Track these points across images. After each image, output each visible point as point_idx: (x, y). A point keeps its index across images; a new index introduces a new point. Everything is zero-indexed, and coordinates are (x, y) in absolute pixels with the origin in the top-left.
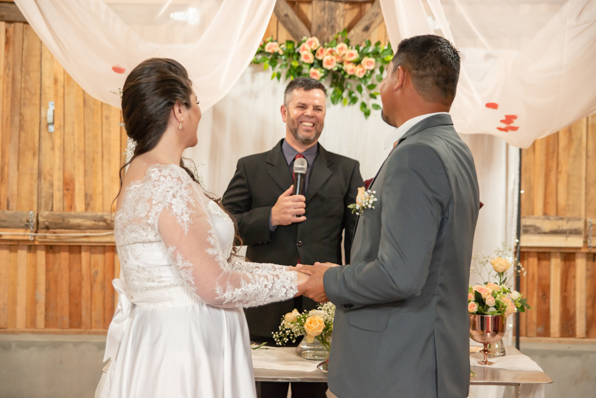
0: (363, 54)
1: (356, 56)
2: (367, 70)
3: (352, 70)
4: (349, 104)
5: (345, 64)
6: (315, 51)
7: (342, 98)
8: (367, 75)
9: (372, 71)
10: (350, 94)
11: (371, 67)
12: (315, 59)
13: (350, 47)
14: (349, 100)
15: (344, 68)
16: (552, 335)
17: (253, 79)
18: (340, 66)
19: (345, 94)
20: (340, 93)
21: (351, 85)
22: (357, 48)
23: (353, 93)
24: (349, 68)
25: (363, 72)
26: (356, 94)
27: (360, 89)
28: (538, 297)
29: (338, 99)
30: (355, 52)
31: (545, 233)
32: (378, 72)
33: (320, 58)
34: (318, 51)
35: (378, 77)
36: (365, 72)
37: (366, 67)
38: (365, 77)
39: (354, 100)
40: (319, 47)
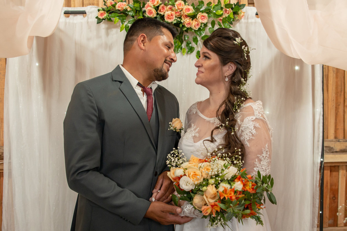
0: (197, 10)
1: (192, 11)
2: (202, 23)
3: (189, 24)
4: (187, 53)
5: (183, 18)
6: (158, 7)
7: (181, 48)
8: (201, 28)
9: (206, 25)
10: (188, 44)
11: (205, 21)
12: (158, 14)
13: (187, 4)
14: (187, 50)
15: (182, 21)
16: (339, 226)
17: (107, 34)
18: (179, 20)
19: (184, 45)
20: (180, 43)
21: (188, 37)
22: (193, 5)
23: (191, 43)
24: (186, 21)
25: (198, 25)
26: (193, 44)
27: (195, 40)
28: (330, 199)
29: (178, 48)
30: (191, 7)
31: (336, 152)
32: (210, 26)
33: (162, 13)
34: (160, 8)
35: (211, 30)
36: (200, 25)
37: (201, 21)
38: (200, 29)
39: (191, 50)
40: (161, 4)
